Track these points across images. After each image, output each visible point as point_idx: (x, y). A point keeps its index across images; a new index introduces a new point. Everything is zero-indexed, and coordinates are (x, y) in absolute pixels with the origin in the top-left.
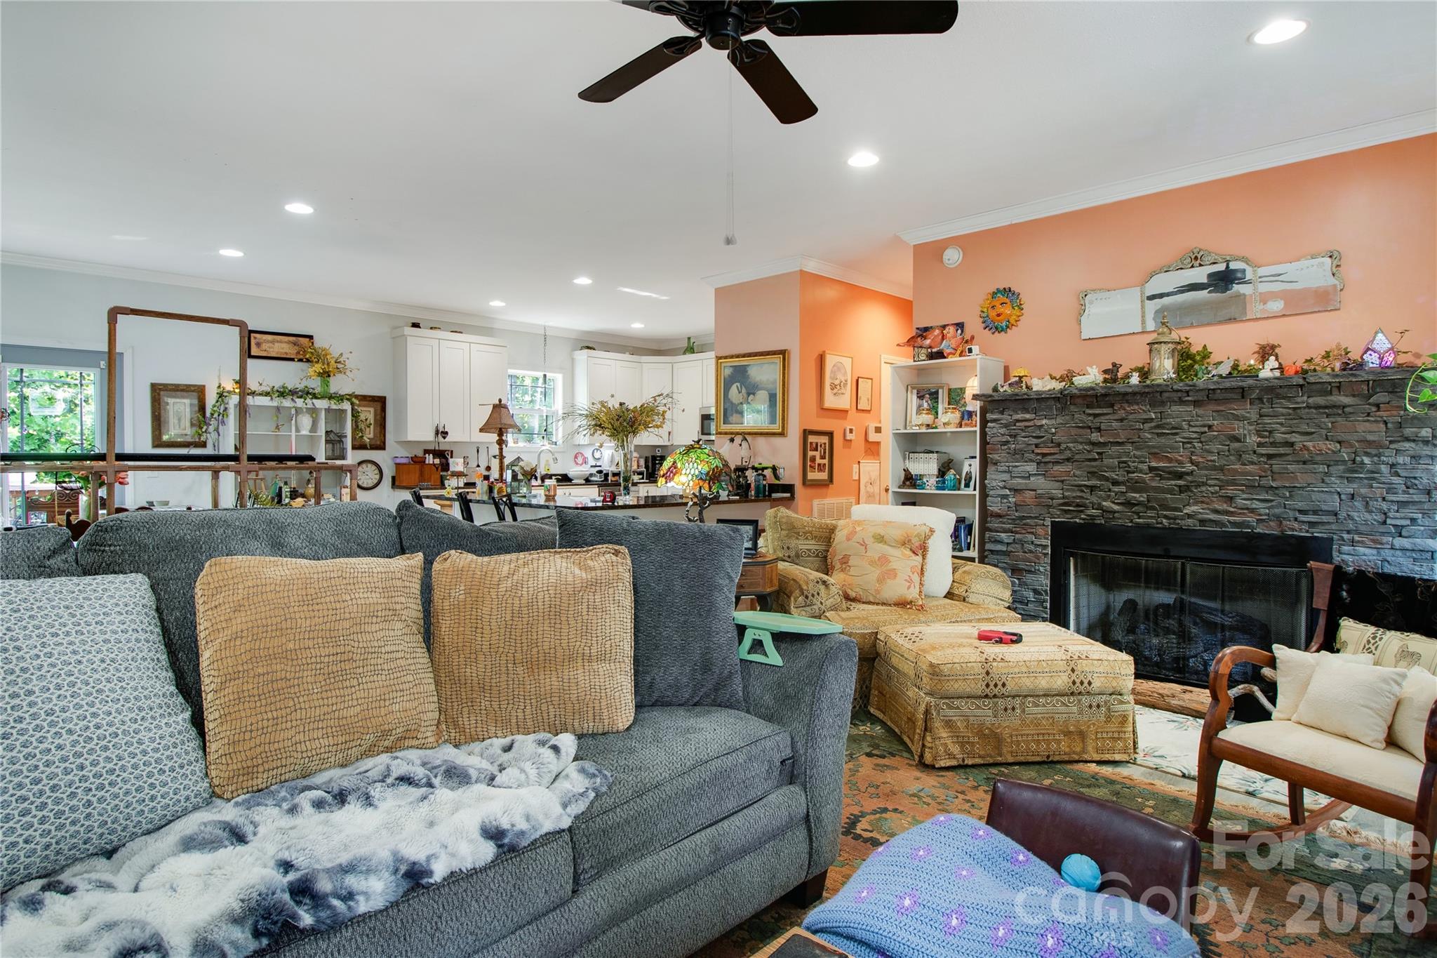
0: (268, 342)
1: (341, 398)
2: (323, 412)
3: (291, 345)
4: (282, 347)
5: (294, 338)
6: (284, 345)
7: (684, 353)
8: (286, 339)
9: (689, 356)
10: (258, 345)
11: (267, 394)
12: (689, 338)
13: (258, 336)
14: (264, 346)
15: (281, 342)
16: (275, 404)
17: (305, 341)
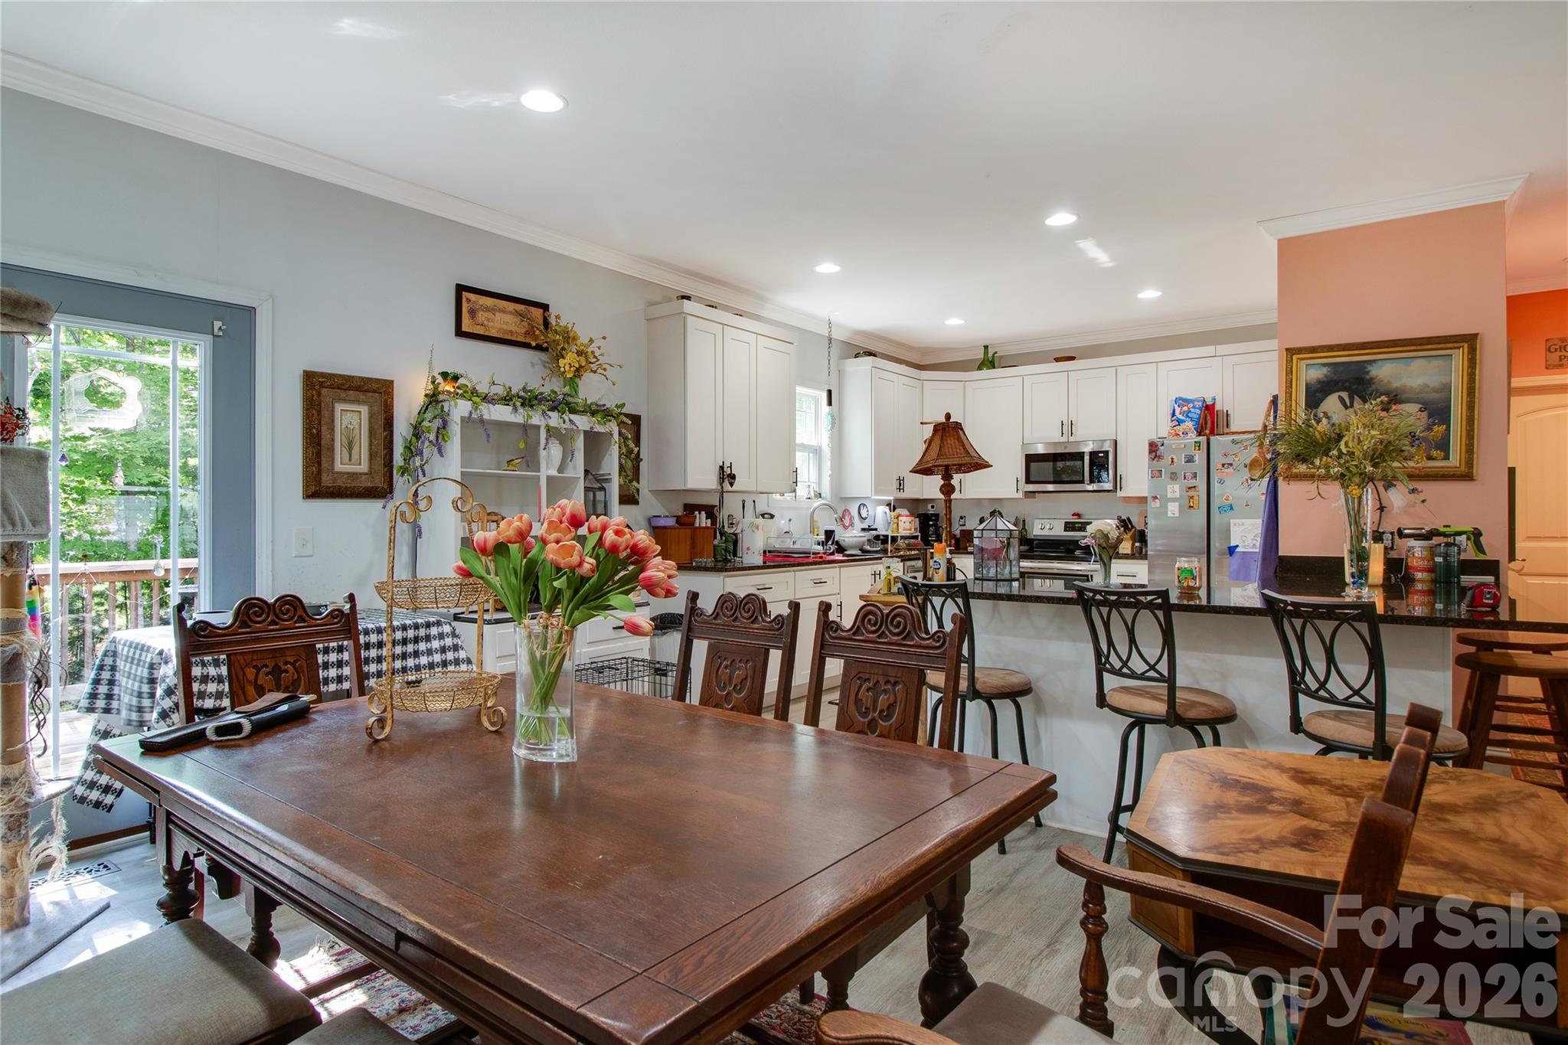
0: (488, 309)
1: (606, 414)
2: (582, 437)
3: (517, 319)
4: (504, 321)
5: (520, 307)
6: (508, 318)
7: (979, 368)
8: (511, 306)
9: (986, 373)
10: (473, 313)
11: (507, 400)
12: (986, 347)
13: (472, 297)
14: (481, 317)
15: (503, 311)
16: (519, 418)
17: (537, 313)
